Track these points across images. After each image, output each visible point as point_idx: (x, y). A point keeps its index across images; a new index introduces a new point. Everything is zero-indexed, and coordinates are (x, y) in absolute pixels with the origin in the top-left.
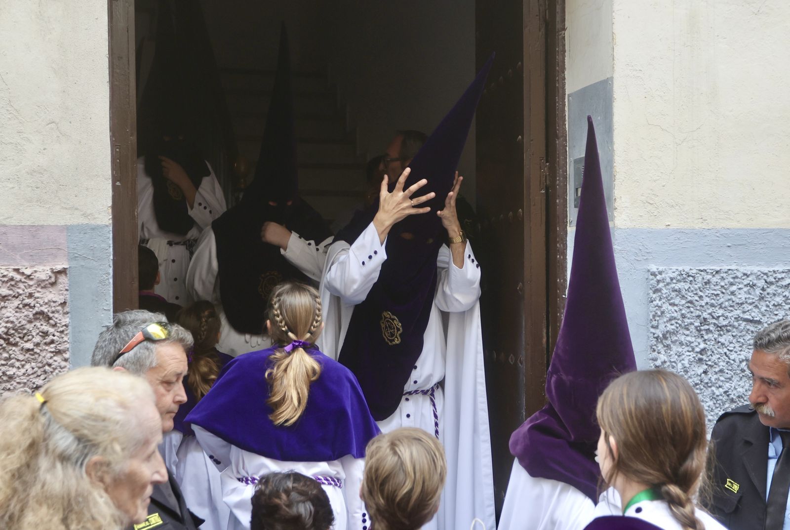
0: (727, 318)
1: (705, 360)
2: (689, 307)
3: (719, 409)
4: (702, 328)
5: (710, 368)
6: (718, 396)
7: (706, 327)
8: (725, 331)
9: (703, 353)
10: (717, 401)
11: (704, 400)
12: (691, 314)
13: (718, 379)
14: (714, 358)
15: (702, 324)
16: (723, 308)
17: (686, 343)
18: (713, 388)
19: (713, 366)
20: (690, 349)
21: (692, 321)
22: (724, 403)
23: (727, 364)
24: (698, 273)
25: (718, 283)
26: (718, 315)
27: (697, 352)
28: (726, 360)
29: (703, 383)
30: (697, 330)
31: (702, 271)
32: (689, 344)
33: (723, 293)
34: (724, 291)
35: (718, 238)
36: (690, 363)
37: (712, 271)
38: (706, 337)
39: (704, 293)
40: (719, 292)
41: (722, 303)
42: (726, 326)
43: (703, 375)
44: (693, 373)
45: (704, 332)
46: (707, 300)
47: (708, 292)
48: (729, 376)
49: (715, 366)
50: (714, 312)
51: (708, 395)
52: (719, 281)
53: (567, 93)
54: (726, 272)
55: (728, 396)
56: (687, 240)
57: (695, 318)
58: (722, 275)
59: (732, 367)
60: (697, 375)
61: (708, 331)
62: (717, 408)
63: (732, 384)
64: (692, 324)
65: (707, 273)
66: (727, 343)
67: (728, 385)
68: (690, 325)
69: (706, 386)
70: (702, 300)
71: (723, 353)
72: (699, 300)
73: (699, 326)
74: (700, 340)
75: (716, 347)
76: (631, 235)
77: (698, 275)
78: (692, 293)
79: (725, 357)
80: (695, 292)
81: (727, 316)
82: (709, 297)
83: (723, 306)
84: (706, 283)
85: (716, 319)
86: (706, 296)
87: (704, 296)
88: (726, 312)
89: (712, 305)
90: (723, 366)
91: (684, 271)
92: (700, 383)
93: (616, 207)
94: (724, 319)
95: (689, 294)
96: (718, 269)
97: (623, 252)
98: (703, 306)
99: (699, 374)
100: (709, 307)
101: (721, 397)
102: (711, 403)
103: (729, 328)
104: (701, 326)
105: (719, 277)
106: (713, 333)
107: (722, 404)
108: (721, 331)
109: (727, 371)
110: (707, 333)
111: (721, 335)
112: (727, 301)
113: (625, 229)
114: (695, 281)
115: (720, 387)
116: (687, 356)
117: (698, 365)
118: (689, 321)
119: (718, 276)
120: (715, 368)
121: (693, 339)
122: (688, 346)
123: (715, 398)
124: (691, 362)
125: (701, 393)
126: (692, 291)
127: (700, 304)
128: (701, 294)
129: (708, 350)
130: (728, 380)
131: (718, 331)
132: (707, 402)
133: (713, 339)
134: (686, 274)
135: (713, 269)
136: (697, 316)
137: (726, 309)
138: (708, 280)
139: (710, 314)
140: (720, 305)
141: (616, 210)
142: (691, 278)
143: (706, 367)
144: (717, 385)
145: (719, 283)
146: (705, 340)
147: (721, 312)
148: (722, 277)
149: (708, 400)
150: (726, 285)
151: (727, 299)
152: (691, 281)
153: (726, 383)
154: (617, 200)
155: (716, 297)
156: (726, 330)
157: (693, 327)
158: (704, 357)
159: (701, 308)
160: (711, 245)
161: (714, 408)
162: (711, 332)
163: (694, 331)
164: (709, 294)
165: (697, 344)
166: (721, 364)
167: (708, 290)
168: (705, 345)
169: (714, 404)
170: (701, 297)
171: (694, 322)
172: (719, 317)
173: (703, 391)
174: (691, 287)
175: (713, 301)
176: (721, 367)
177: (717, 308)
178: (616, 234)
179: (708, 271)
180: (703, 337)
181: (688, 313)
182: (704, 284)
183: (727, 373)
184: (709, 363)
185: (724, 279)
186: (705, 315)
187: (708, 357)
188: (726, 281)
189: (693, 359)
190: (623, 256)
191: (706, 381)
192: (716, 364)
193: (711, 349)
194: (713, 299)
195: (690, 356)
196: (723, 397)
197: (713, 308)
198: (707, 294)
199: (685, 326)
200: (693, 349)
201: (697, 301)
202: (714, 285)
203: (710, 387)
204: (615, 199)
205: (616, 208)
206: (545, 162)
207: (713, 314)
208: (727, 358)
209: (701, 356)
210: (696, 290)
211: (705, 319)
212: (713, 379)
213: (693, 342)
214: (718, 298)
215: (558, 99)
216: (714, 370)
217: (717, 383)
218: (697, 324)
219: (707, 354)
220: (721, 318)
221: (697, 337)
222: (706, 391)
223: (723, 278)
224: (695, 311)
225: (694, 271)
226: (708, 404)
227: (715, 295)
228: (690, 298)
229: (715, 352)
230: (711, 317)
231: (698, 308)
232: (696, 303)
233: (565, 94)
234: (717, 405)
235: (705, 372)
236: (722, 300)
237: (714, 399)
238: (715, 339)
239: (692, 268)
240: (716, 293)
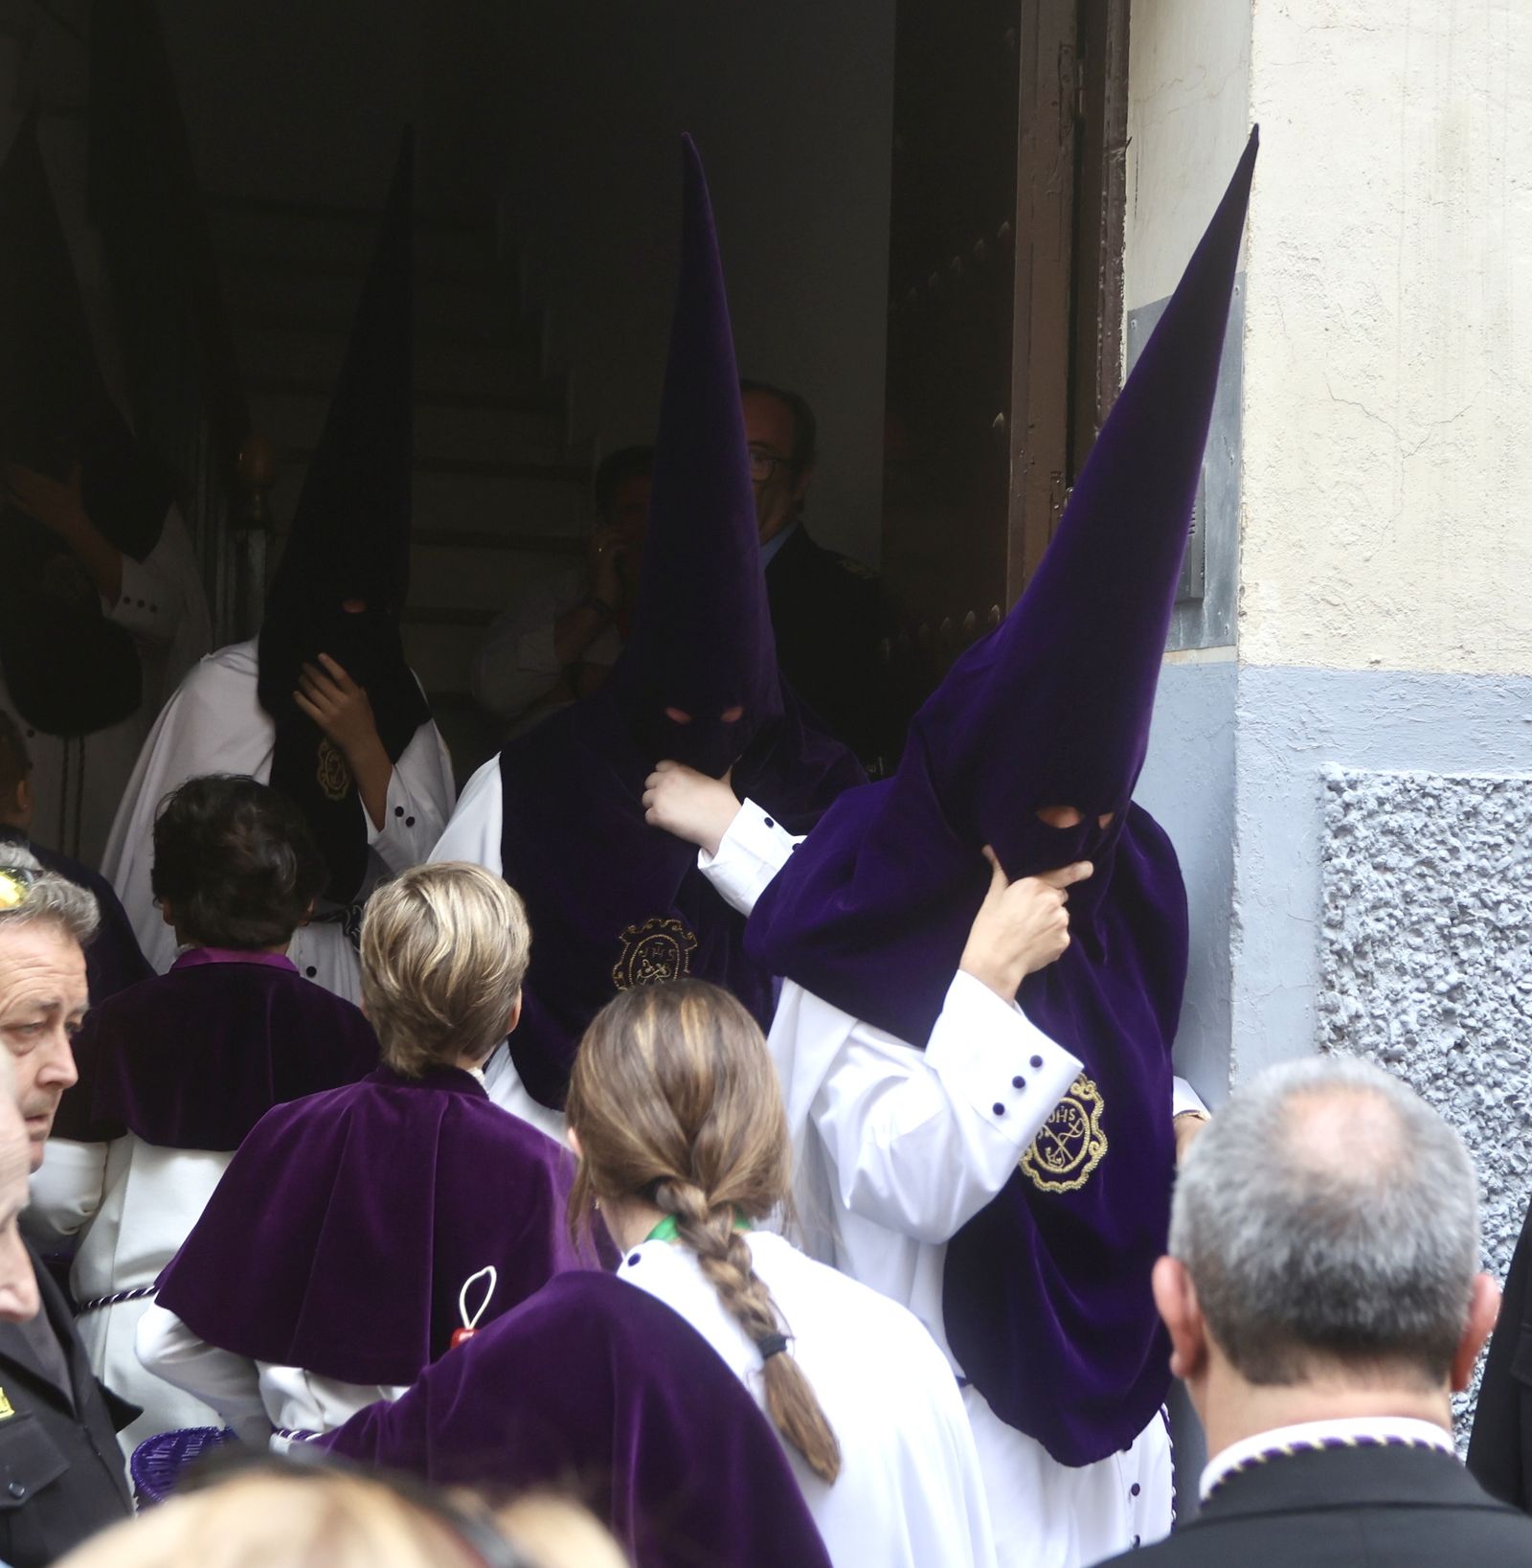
0: (1518, 906)
1: (1462, 1016)
2: (1422, 876)
3: (1492, 1142)
4: (1455, 930)
5: (1471, 1035)
6: (1490, 1108)
7: (1466, 929)
8: (1513, 941)
9: (1455, 995)
10: (1489, 1120)
11: (1456, 1117)
12: (1427, 894)
13: (1492, 1065)
14: (1483, 1009)
15: (1456, 922)
16: (1508, 882)
17: (1414, 969)
18: (1480, 1088)
19: (1480, 1029)
20: (1424, 985)
21: (1430, 911)
22: (1505, 1129)
23: (1515, 1025)
24: (1449, 789)
25: (1498, 816)
26: (1495, 898)
27: (1441, 994)
28: (1513, 1016)
29: (1453, 1075)
30: (1443, 937)
31: (1458, 783)
32: (1419, 972)
33: (1510, 842)
34: (1513, 836)
35: (1500, 700)
36: (1422, 1021)
37: (1485, 785)
38: (1464, 955)
39: (1463, 840)
40: (1500, 840)
41: (1507, 868)
42: (1516, 927)
43: (1454, 1052)
44: (1429, 1046)
45: (1459, 943)
46: (1468, 858)
47: (1472, 837)
48: (1520, 1057)
49: (1486, 1030)
50: (1487, 891)
51: (1466, 1105)
52: (1501, 810)
53: (1127, 307)
54: (1519, 789)
55: (1516, 1108)
56: (1422, 701)
57: (1437, 903)
58: (1509, 795)
59: (1527, 1035)
60: (1440, 1052)
61: (1471, 939)
62: (1488, 1139)
63: (1526, 1077)
64: (1429, 919)
65: (1473, 788)
66: (1516, 972)
67: (1516, 1080)
68: (1423, 923)
69: (1461, 1081)
70: (1458, 859)
71: (1506, 996)
72: (1448, 858)
73: (1447, 926)
74: (1448, 962)
75: (1489, 981)
76: (1280, 683)
77: (1449, 794)
78: (1431, 840)
79: (1511, 1007)
80: (1439, 838)
81: (1520, 901)
82: (1474, 851)
83: (1510, 874)
84: (1468, 816)
85: (1490, 909)
86: (1468, 848)
87: (1462, 849)
88: (1516, 891)
89: (1483, 873)
90: (1505, 1031)
91: (1413, 782)
92: (1445, 1073)
93: (1245, 609)
94: (1511, 911)
95: (1426, 842)
96: (1499, 778)
97: (1259, 726)
98: (1458, 875)
99: (1445, 1050)
100: (1474, 877)
101: (1497, 1112)
102: (1473, 1127)
103: (1522, 932)
104: (1453, 925)
105: (1501, 801)
106: (1481, 945)
107: (1499, 1130)
108: (1502, 939)
109: (1514, 1044)
110: (1467, 946)
111: (1502, 951)
112: (1519, 863)
113: (1265, 667)
114: (1440, 808)
115: (1497, 1084)
116: (1415, 1001)
117: (1442, 1026)
118: (1422, 911)
119: (1498, 798)
120: (1486, 1035)
121: (1432, 959)
122: (1417, 976)
123: (1483, 1114)
124: (1425, 1018)
125: (1447, 1100)
126: (1433, 834)
127: (1452, 869)
128: (1454, 841)
129: (1468, 988)
130: (1517, 1068)
131: (1496, 940)
132: (1462, 1123)
133: (1481, 959)
134: (1417, 791)
135: (1486, 780)
136: (1442, 900)
137: (1516, 884)
138: (1474, 808)
139: (1476, 895)
140: (1501, 872)
141: (1244, 617)
142: (1430, 802)
143: (1462, 1032)
144: (1490, 1080)
145: (1502, 815)
146: (1462, 962)
147: (1503, 891)
148: (1510, 801)
149: (1464, 1117)
150: (1518, 821)
151: (1520, 858)
152: (1430, 808)
153: (1511, 1075)
154: (1248, 591)
155: (1493, 852)
156: (1516, 937)
157: (1431, 927)
158: (1459, 1007)
159: (1455, 879)
160: (1482, 717)
161: (1479, 1139)
162: (1477, 941)
163: (1435, 937)
164: (1474, 842)
165: (1442, 972)
166: (1502, 1024)
167: (1474, 833)
168: (1463, 975)
169: (1481, 1128)
170: (1454, 851)
171: (1436, 914)
172: (1499, 903)
173: (1452, 1094)
174: (1429, 824)
175: (1484, 862)
176: (1501, 1034)
177: (1494, 881)
178: (1244, 681)
179: (1474, 783)
180: (1456, 954)
181: (1421, 890)
182: (1462, 817)
183: (1516, 1050)
184: (1471, 1022)
185: (1515, 807)
186: (1464, 897)
187: (1468, 1006)
188: (1519, 811)
189: (1430, 1011)
190: (1258, 737)
191: (1461, 1069)
192: (1489, 1026)
193: (1476, 987)
194: (1485, 856)
195: (1421, 1002)
196: (1504, 1111)
197: (1485, 880)
198: (1469, 844)
199: (1413, 923)
200: (1431, 985)
201: (1443, 859)
202: (1489, 822)
203: (1472, 1084)
204: (1242, 589)
205: (1245, 614)
206: (1064, 485)
207: (1484, 895)
208: (1516, 1010)
209: (1451, 1005)
210: (1442, 831)
211: (1463, 908)
212: (1479, 1065)
213: (1430, 967)
214: (1498, 854)
215: (1102, 322)
216: (1482, 1039)
217: (1488, 1075)
218: (1443, 920)
219: (1464, 998)
220: (1504, 907)
221: (1441, 954)
222: (1461, 1093)
223: (1511, 805)
224: (1437, 886)
225: (1439, 783)
226: (1464, 1129)
227: (1490, 847)
228: (1425, 853)
229: (1487, 993)
230: (1478, 903)
231: (1447, 878)
232: (1442, 866)
233: (1121, 311)
234: (1489, 1133)
235: (1460, 1046)
236: (1508, 860)
237: (1479, 1117)
238: (1488, 961)
239: (1434, 775)
240: (1491, 840)
